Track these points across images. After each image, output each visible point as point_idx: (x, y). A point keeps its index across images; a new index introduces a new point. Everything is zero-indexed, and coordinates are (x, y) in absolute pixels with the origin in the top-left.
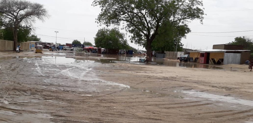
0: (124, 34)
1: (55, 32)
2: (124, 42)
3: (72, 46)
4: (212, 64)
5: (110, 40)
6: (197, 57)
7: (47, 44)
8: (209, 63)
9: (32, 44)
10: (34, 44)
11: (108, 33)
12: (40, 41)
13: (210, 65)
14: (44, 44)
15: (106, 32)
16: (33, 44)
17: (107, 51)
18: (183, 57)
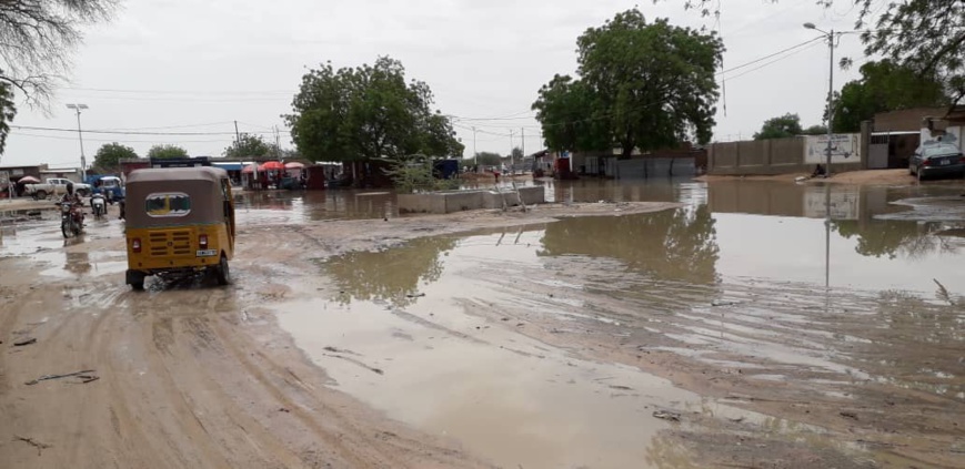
0: (423, 87)
1: (71, 107)
2: (431, 122)
7: (21, 172)
14: (11, 176)
15: (342, 85)
17: (354, 175)
18: (948, 158)
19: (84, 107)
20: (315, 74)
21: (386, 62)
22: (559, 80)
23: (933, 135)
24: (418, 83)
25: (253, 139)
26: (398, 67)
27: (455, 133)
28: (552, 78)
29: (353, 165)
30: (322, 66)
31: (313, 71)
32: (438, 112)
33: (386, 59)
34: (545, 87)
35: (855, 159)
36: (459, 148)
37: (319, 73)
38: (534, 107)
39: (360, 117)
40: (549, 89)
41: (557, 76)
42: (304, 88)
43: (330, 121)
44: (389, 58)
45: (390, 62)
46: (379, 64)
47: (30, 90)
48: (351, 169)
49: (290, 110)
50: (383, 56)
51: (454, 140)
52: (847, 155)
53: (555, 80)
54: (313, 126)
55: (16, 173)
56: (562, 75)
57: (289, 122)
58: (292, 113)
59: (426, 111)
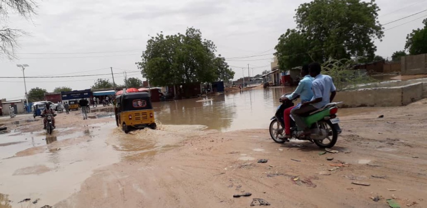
3: (61, 98)
17: (175, 93)
20: (154, 40)
24: (207, 41)
25: (104, 81)
26: (198, 33)
27: (228, 66)
29: (174, 87)
30: (158, 34)
31: (153, 38)
32: (220, 55)
33: (190, 29)
37: (157, 38)
39: (181, 61)
42: (149, 47)
44: (193, 28)
45: (194, 30)
46: (188, 32)
48: (173, 89)
49: (141, 60)
50: (189, 28)
54: (156, 66)
57: (140, 66)
59: (213, 55)
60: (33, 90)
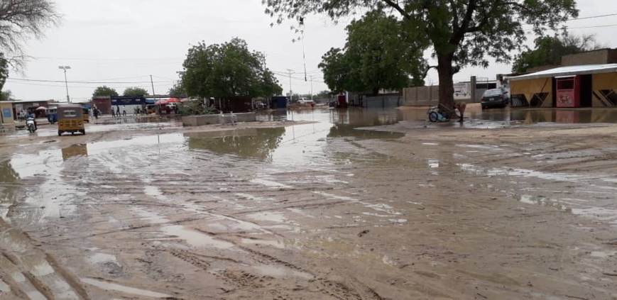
0: (260, 55)
1: (61, 67)
2: (264, 75)
3: (110, 103)
4: (605, 105)
5: (228, 73)
6: (540, 92)
7: (38, 105)
8: (593, 105)
9: (4, 110)
10: (9, 109)
11: (216, 56)
12: (11, 100)
13: (595, 110)
14: (30, 106)
15: (212, 54)
16: (6, 107)
17: (220, 106)
18: (493, 97)
19: (68, 68)
20: (195, 48)
21: (236, 40)
22: (334, 51)
23: (502, 84)
24: (257, 52)
26: (243, 44)
27: (278, 81)
28: (329, 50)
29: (219, 100)
30: (199, 44)
31: (194, 46)
33: (236, 39)
34: (325, 55)
35: (468, 97)
36: (280, 90)
37: (198, 48)
38: (319, 66)
39: (220, 73)
40: (328, 56)
41: (332, 48)
42: (189, 56)
43: (202, 75)
44: (238, 38)
45: (239, 41)
46: (233, 42)
47: (14, 63)
48: (218, 102)
49: (182, 69)
51: (277, 85)
52: (465, 95)
53: (331, 51)
54: (193, 77)
55: (35, 105)
56: (335, 48)
57: (181, 75)
58: (183, 71)
59: (261, 69)
60: (99, 88)
